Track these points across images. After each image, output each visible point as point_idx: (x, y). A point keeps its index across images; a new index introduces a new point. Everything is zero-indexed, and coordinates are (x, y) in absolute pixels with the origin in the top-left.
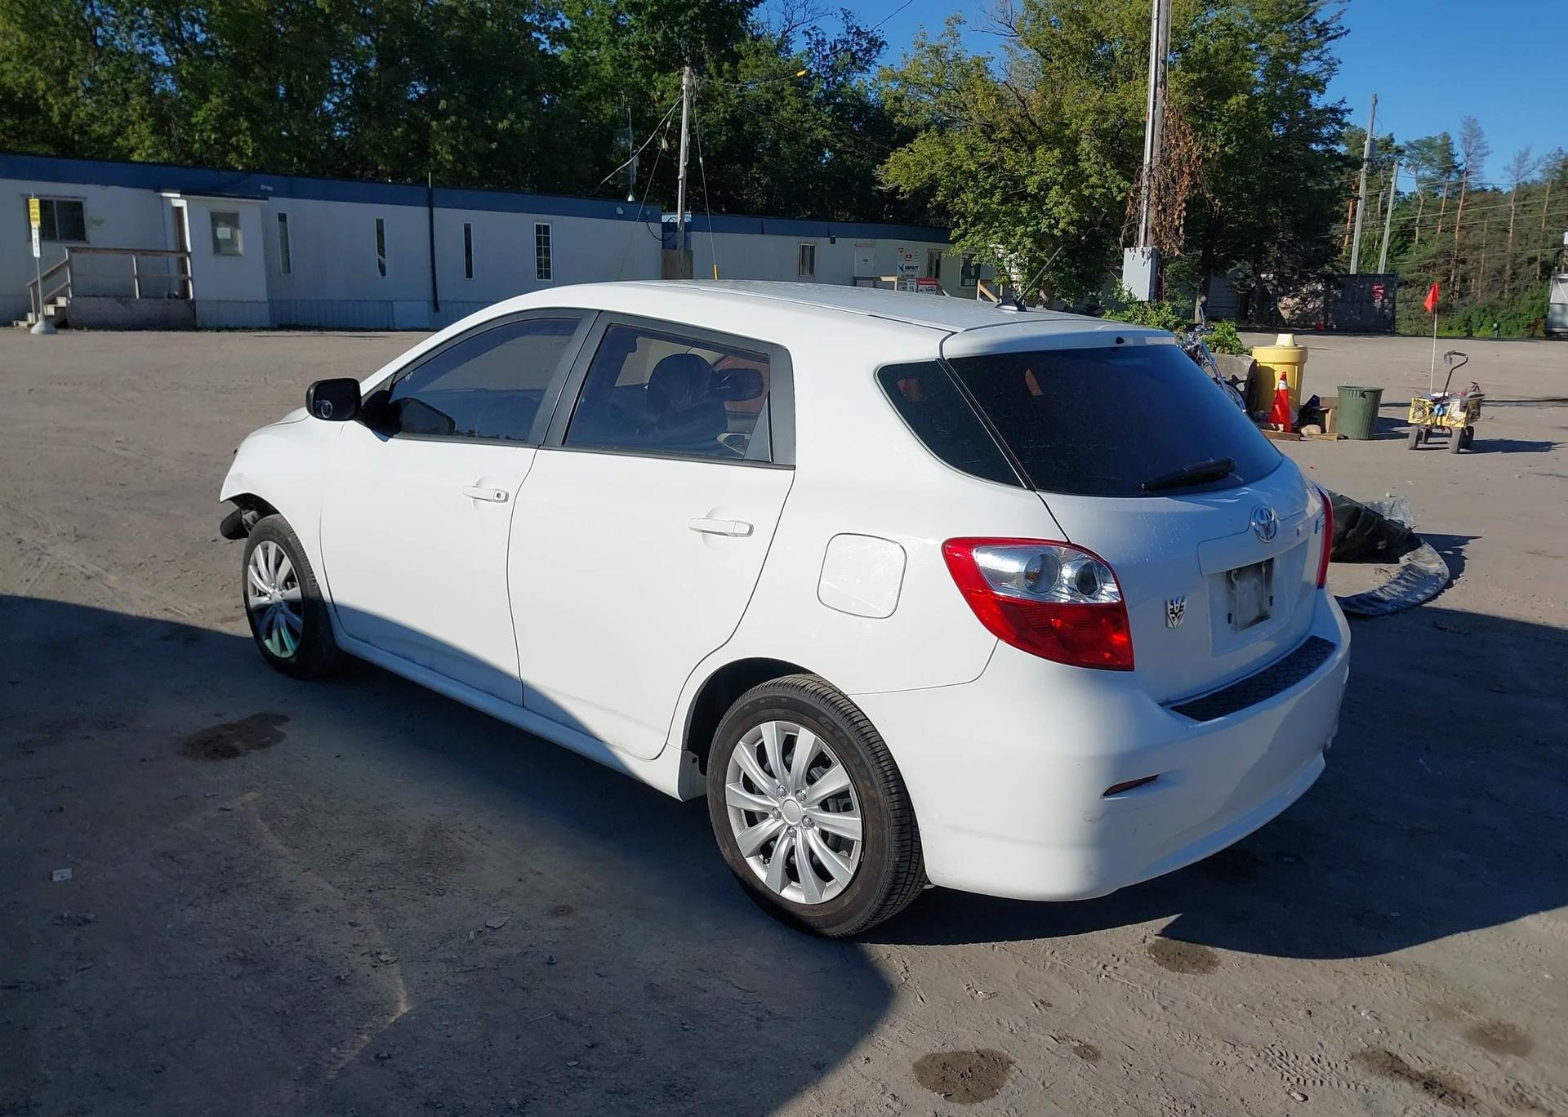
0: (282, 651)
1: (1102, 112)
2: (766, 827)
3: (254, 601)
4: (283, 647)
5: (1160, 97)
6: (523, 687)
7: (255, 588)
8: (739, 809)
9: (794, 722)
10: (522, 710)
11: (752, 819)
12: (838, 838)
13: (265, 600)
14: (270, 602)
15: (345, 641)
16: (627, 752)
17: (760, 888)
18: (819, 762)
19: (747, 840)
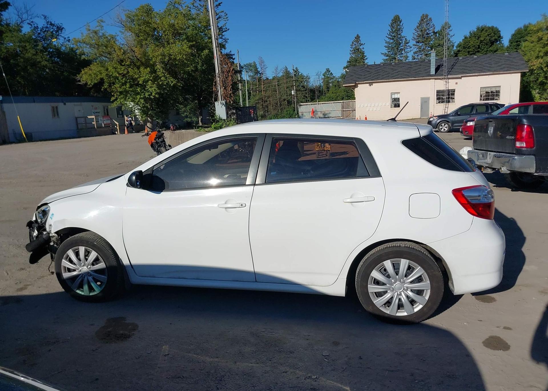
0: (90, 292)
2: (388, 296)
3: (66, 275)
4: (91, 289)
5: (218, 51)
6: (255, 274)
7: (65, 267)
8: (373, 292)
9: (398, 258)
10: (256, 283)
11: (379, 295)
12: (418, 290)
13: (75, 273)
14: (80, 273)
15: (135, 279)
16: (316, 286)
17: (386, 315)
18: (410, 269)
19: (379, 302)
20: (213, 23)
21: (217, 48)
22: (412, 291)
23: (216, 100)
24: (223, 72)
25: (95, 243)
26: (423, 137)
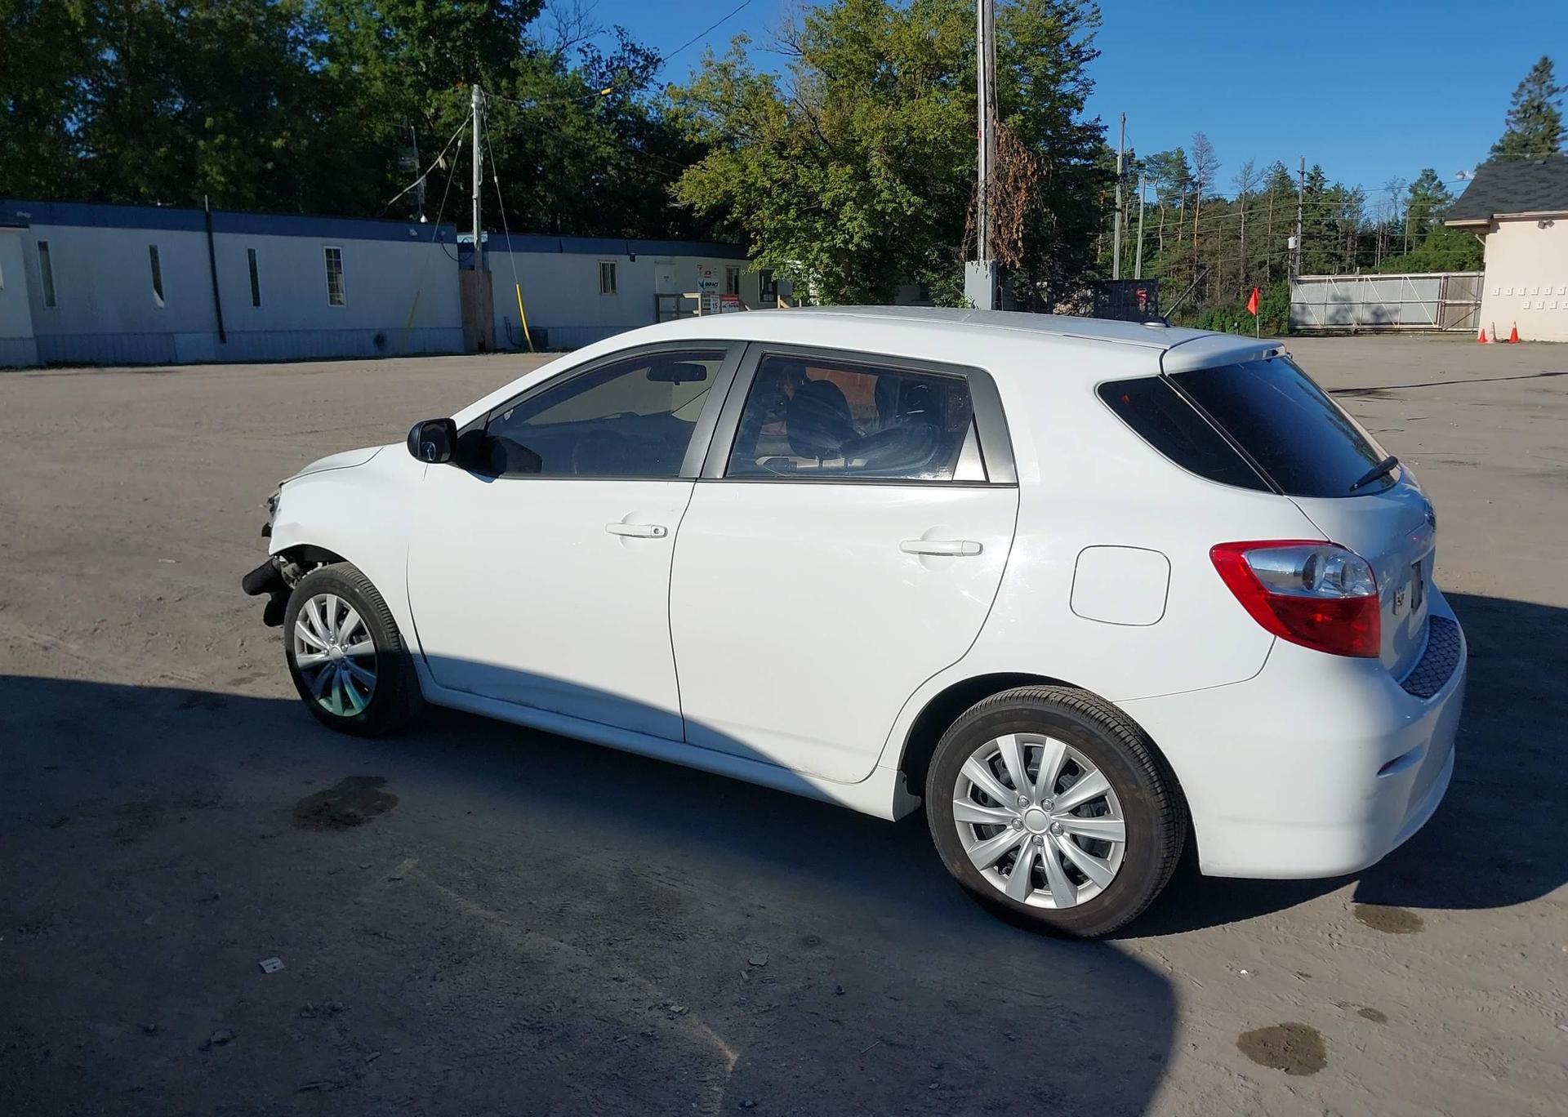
0: (344, 709)
1: (891, 130)
2: (1005, 840)
3: (303, 659)
4: (347, 703)
5: (990, 117)
6: (683, 720)
7: (302, 641)
8: (968, 823)
9: (1037, 733)
10: (684, 745)
11: (983, 832)
12: (1093, 841)
13: (318, 657)
14: (327, 659)
15: (434, 692)
16: (823, 778)
17: (999, 898)
18: (1070, 770)
19: (981, 854)
20: (983, 36)
21: (988, 108)
22: (1075, 839)
23: (973, 256)
24: (1001, 177)
25: (357, 590)
26: (1170, 375)
